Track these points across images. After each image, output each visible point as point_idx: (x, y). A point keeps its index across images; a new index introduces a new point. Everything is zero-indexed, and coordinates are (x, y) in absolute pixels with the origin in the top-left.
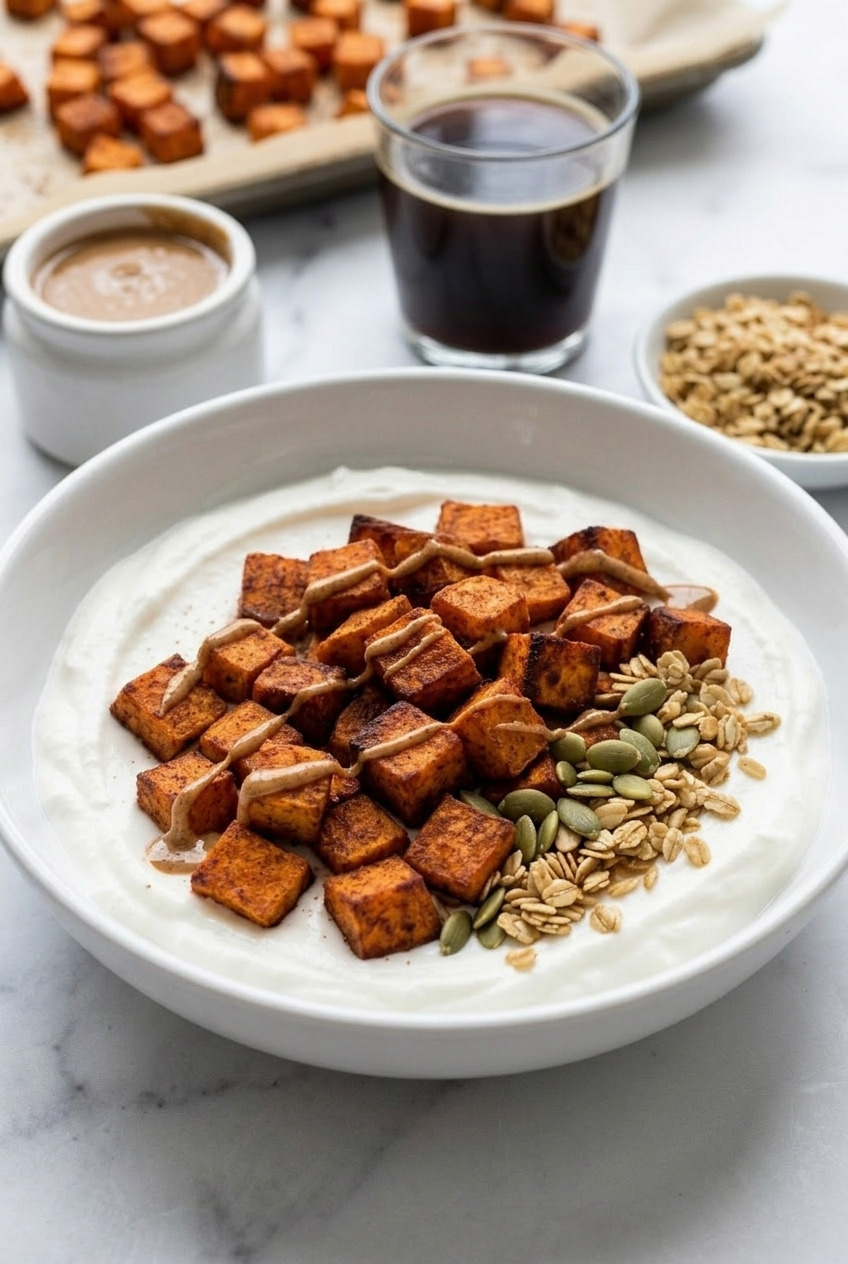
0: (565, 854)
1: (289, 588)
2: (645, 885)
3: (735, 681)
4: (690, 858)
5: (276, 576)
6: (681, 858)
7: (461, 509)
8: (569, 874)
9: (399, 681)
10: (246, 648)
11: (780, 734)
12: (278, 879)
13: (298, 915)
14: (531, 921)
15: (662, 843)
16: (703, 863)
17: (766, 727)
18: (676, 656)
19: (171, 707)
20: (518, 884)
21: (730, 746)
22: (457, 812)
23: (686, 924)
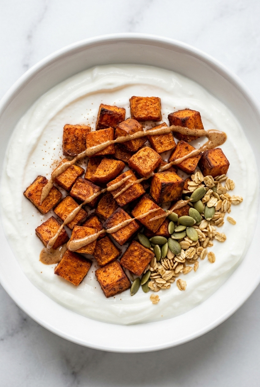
0: (170, 260)
1: (80, 141)
2: (194, 270)
3: (229, 180)
4: (209, 259)
5: (75, 137)
6: (206, 258)
7: (139, 100)
8: (171, 268)
9: (118, 200)
10: (67, 175)
11: (242, 206)
12: (81, 272)
13: (87, 279)
14: (158, 285)
15: (200, 254)
16: (213, 262)
17: (238, 203)
18: (210, 177)
19: (44, 200)
20: (155, 272)
21: (225, 210)
22: (136, 248)
23: (205, 286)
